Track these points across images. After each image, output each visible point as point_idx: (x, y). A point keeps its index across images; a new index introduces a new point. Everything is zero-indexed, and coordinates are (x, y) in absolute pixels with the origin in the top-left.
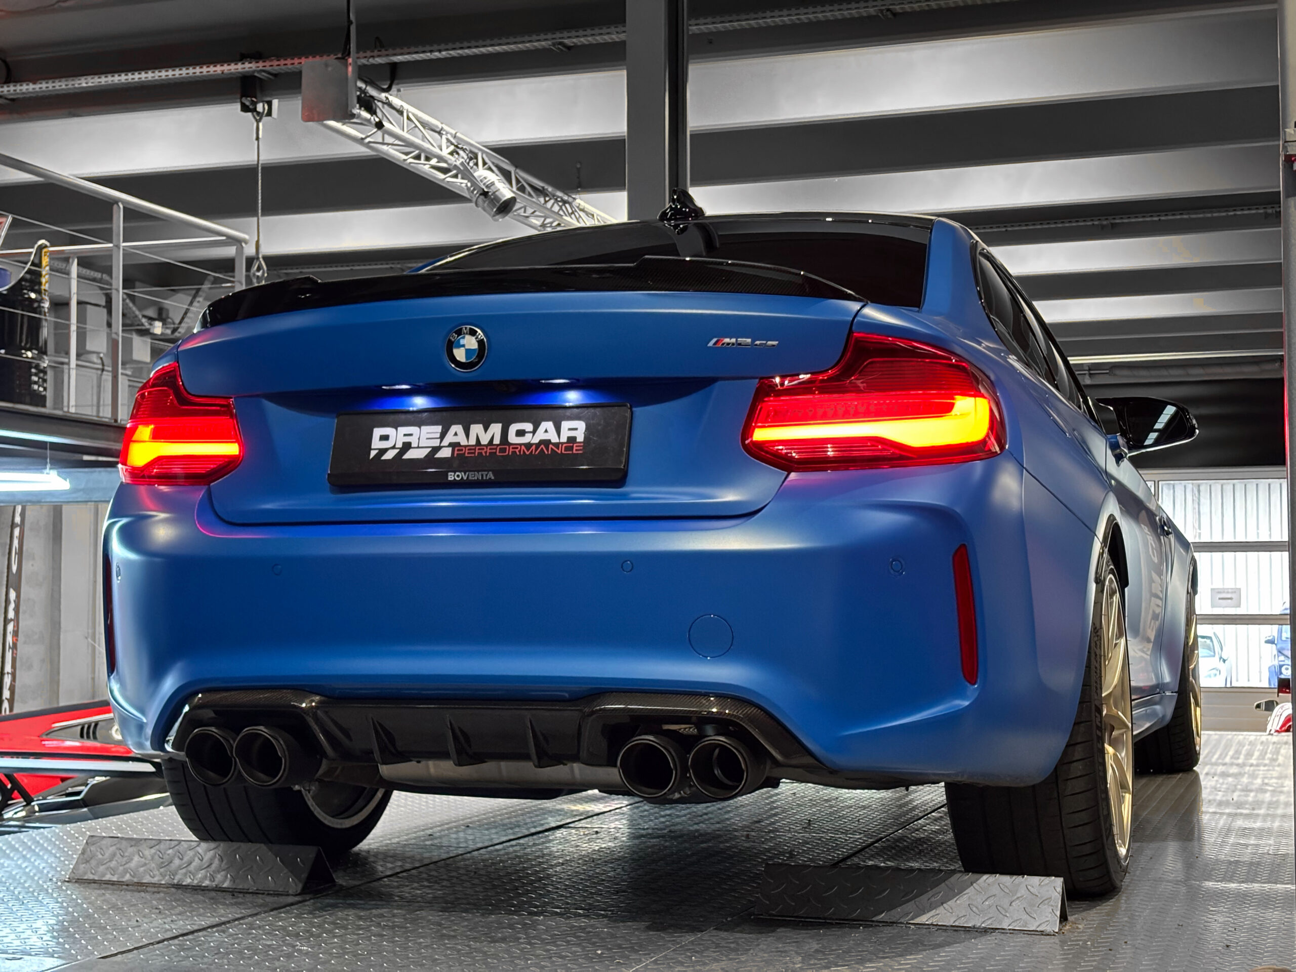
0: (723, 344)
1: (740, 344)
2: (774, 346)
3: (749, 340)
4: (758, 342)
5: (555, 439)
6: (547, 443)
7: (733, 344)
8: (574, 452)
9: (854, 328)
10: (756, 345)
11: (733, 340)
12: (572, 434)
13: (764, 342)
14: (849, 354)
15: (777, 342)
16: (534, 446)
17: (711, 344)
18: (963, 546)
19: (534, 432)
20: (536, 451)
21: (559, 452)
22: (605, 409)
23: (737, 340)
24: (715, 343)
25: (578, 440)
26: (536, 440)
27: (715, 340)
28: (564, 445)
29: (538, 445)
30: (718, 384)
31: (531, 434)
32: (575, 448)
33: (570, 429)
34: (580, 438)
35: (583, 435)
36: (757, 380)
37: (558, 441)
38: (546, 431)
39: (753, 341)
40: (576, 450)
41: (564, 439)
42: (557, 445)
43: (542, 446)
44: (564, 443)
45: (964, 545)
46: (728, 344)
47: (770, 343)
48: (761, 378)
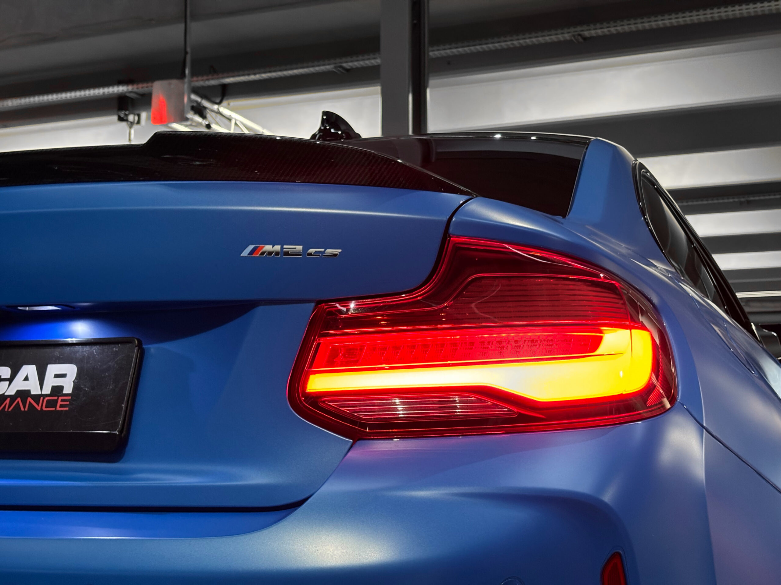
0: (263, 253)
1: (287, 253)
2: (335, 255)
3: (300, 248)
4: (312, 251)
5: (35, 390)
6: (23, 394)
7: (277, 253)
8: (58, 408)
9: (451, 230)
10: (310, 254)
11: (278, 248)
12: (59, 382)
13: (323, 250)
14: (444, 266)
15: (340, 250)
16: (8, 400)
17: (245, 253)
18: (617, 556)
19: (10, 380)
20: (9, 407)
21: (39, 408)
22: (106, 347)
23: (282, 248)
24: (251, 253)
25: (65, 392)
26: (12, 391)
27: (251, 247)
28: (46, 399)
29: (13, 398)
30: (260, 310)
31: (8, 383)
32: (59, 403)
33: (57, 376)
34: (68, 389)
35: (72, 384)
36: (313, 305)
37: (40, 393)
38: (26, 379)
39: (305, 249)
40: (61, 406)
41: (47, 390)
42: (37, 398)
43: (19, 399)
44: (47, 395)
45: (619, 554)
46: (270, 253)
47: (329, 251)
48: (319, 302)
